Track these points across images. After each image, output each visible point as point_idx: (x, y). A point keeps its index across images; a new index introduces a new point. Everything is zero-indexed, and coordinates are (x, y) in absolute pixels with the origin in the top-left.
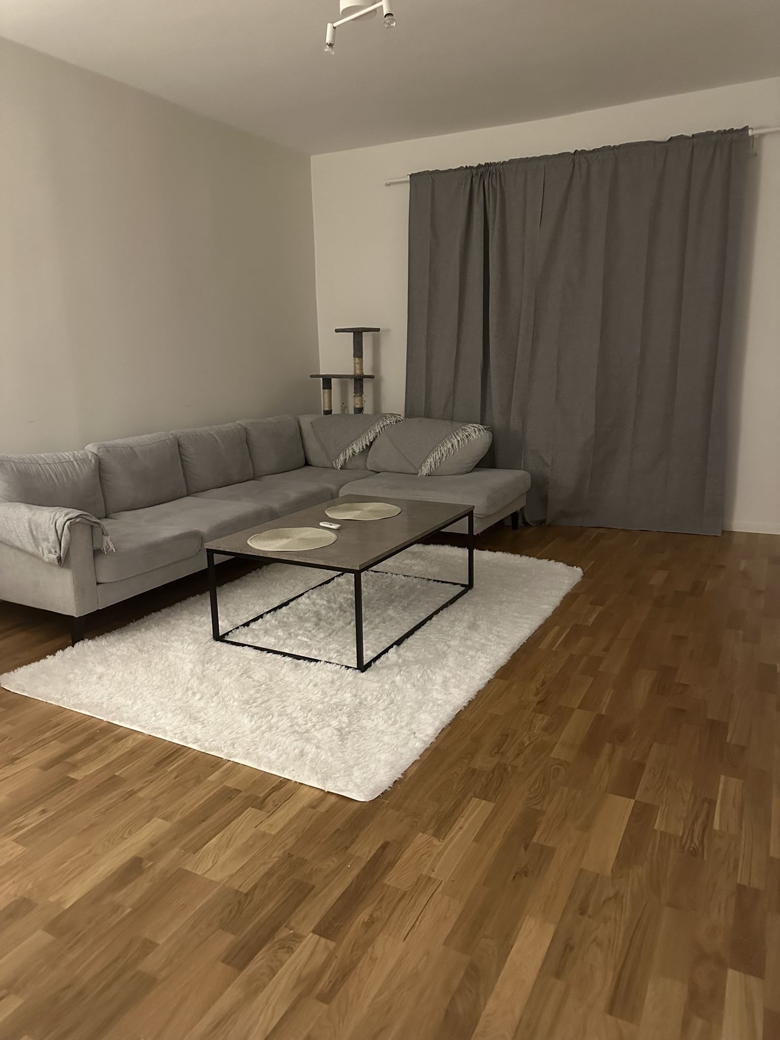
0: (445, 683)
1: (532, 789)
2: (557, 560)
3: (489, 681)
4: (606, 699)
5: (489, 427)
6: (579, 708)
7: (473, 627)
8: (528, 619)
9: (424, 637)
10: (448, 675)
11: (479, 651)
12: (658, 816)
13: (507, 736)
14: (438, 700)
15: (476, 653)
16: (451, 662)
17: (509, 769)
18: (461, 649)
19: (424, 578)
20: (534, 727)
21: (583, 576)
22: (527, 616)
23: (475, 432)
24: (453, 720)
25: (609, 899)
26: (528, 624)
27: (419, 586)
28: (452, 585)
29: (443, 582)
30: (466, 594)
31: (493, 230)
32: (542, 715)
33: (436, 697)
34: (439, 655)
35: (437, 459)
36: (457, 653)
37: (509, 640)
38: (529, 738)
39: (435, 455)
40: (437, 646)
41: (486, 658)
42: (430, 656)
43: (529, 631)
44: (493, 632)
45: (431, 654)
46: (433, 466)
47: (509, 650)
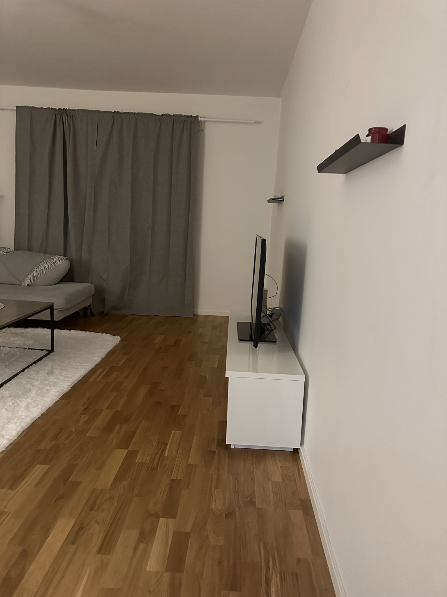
0: (28, 406)
1: (73, 454)
2: (107, 333)
3: (56, 402)
4: (122, 403)
5: (68, 258)
6: (106, 409)
7: (51, 373)
8: (85, 366)
9: (18, 382)
10: (30, 401)
11: (52, 386)
12: (139, 456)
13: (63, 429)
14: (22, 416)
15: (50, 387)
16: (33, 394)
17: (61, 446)
18: (41, 386)
19: (22, 348)
20: (79, 422)
21: (120, 341)
22: (84, 364)
23: (59, 260)
24: (30, 425)
25: (107, 500)
26: (85, 368)
27: (18, 353)
28: (40, 351)
29: (34, 349)
30: (49, 355)
31: (69, 146)
32: (85, 416)
33: (21, 414)
34: (26, 391)
35: (35, 276)
36: (38, 389)
37: (71, 379)
38: (75, 428)
39: (33, 273)
40: (26, 386)
41: (56, 389)
42: (20, 392)
43: (85, 372)
44: (63, 375)
45: (21, 391)
46: (32, 280)
47: (71, 384)
